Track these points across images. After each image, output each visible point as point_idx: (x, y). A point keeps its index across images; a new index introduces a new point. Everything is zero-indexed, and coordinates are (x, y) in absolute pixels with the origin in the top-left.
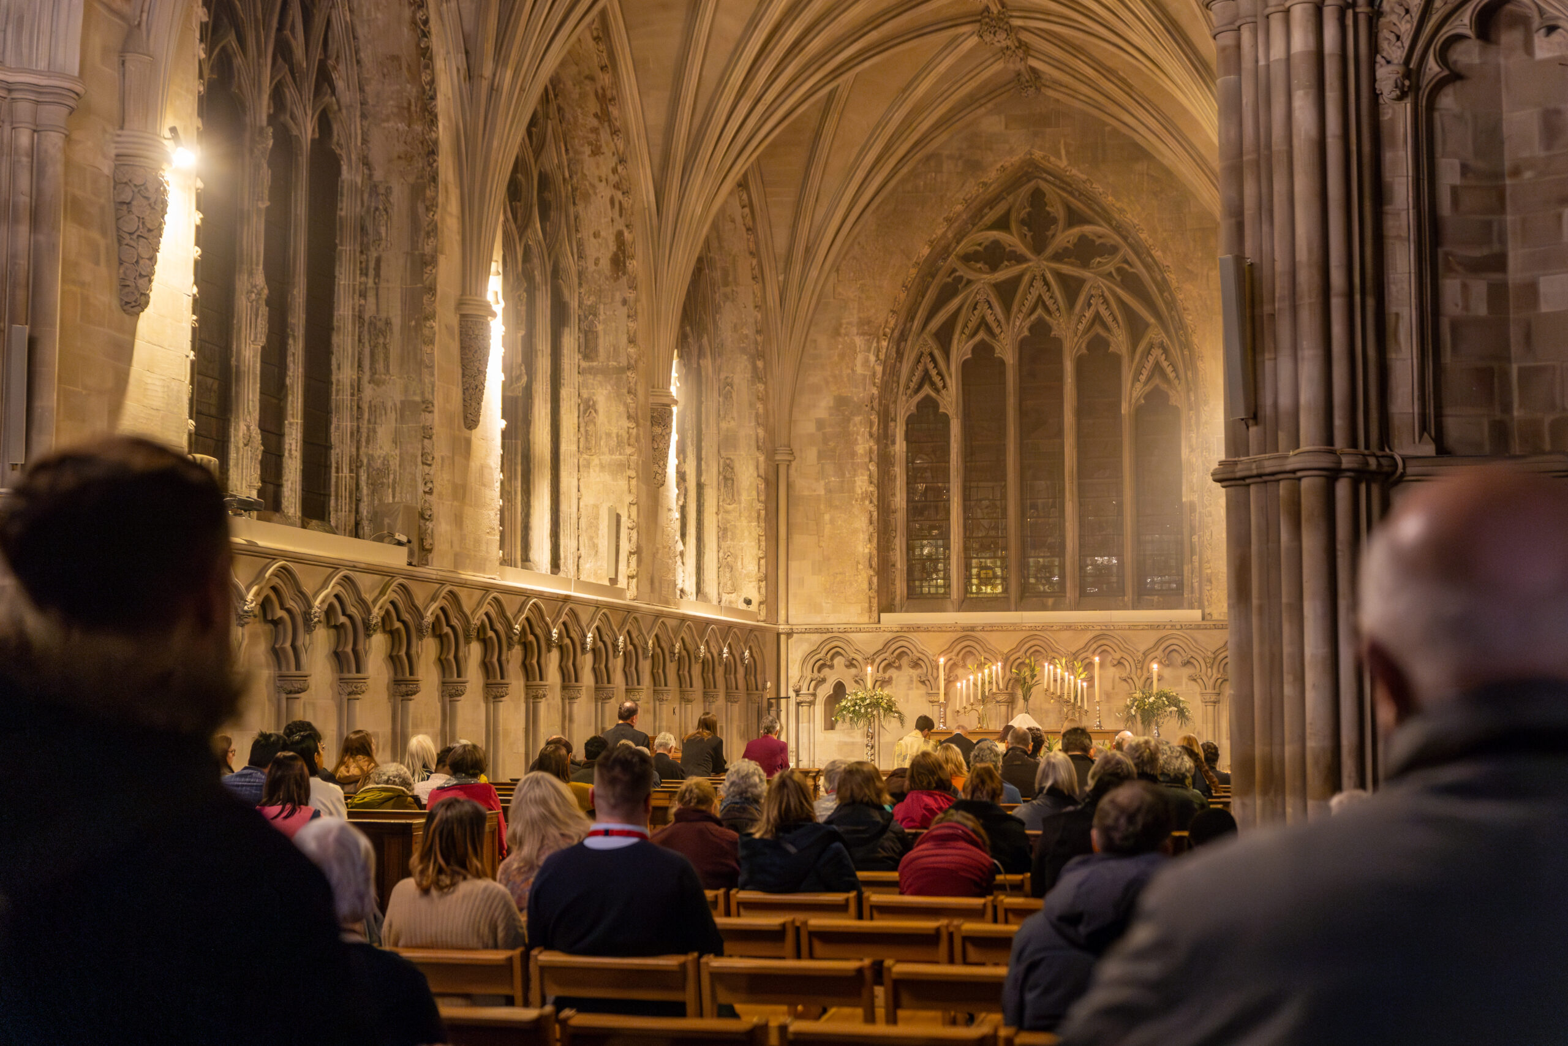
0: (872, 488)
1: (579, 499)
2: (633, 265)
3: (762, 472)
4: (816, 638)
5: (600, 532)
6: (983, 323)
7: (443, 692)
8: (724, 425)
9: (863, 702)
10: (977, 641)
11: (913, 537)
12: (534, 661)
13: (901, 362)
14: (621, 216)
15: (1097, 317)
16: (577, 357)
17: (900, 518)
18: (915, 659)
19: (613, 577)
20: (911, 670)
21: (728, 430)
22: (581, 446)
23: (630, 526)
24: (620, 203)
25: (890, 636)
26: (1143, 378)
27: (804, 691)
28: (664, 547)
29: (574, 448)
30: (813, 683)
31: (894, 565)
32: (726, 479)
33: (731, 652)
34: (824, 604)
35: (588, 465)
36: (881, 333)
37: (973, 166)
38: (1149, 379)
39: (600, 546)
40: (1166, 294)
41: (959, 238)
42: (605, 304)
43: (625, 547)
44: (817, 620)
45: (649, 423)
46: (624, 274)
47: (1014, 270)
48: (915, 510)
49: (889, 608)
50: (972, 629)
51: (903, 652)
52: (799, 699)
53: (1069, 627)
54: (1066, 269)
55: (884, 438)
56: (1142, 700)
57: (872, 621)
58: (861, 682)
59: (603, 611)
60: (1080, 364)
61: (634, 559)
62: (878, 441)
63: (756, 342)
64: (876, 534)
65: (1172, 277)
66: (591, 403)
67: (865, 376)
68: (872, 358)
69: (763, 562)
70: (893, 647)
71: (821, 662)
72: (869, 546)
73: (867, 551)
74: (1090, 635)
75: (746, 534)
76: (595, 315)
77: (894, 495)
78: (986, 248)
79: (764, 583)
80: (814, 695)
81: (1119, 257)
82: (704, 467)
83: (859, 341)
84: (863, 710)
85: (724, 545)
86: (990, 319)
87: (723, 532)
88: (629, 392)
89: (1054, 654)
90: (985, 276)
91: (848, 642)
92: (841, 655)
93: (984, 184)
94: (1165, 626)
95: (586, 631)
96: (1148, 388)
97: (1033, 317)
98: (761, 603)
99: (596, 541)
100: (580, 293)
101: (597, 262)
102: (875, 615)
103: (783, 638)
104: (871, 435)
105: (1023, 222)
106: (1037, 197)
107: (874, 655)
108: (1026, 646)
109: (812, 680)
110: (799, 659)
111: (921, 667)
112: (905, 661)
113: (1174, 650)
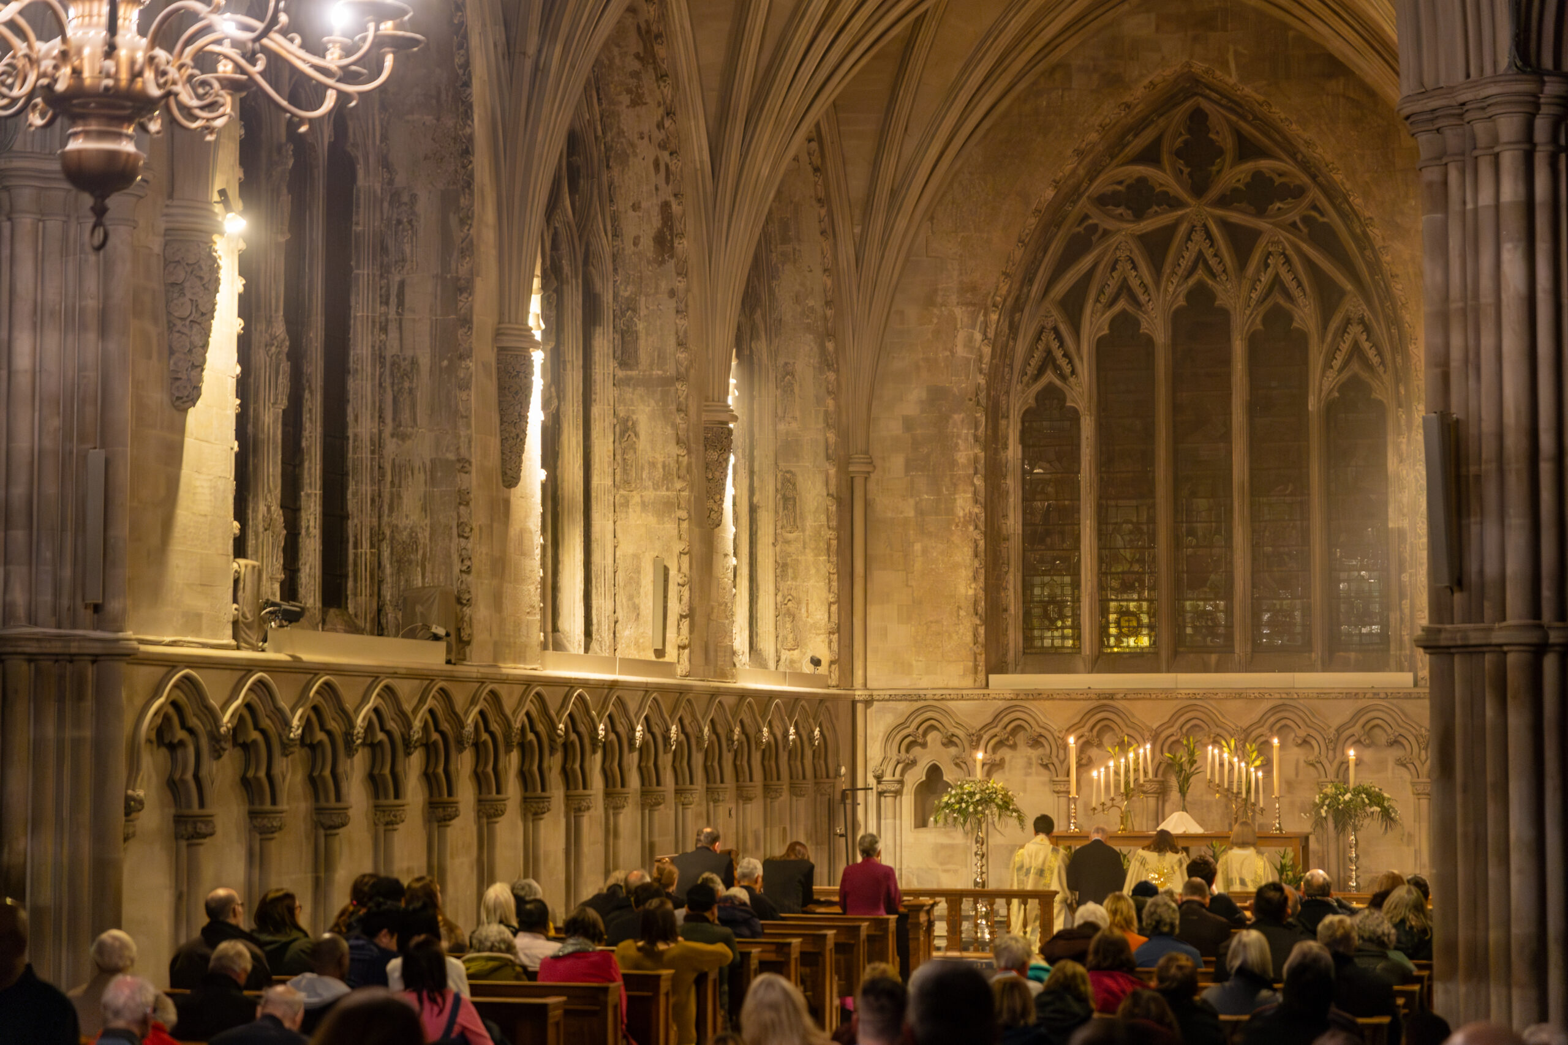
0: (976, 510)
1: (615, 547)
2: (683, 246)
3: (833, 489)
4: (904, 707)
5: (642, 590)
6: (1124, 288)
7: (479, 811)
8: (782, 427)
9: (971, 798)
10: (1116, 711)
11: (1029, 572)
12: (577, 766)
13: (1015, 339)
14: (667, 183)
15: (1277, 280)
16: (612, 364)
17: (1014, 547)
18: (1035, 735)
19: (660, 647)
20: (1029, 750)
21: (787, 433)
22: (618, 478)
23: (681, 581)
24: (667, 166)
25: (1001, 704)
26: (1337, 363)
27: (887, 777)
28: (720, 605)
29: (609, 482)
30: (900, 766)
31: (1006, 610)
32: (785, 499)
33: (797, 733)
34: (914, 663)
35: (626, 504)
36: (989, 302)
37: (1114, 82)
38: (1346, 363)
39: (642, 607)
40: (1368, 253)
41: (1093, 174)
42: (647, 295)
43: (675, 608)
44: (904, 683)
45: (702, 448)
46: (672, 257)
47: (1166, 219)
48: (1034, 536)
49: (1001, 669)
50: (1112, 696)
51: (1019, 726)
52: (882, 787)
53: (1239, 694)
54: (1235, 217)
55: (993, 442)
56: (1335, 798)
57: (978, 684)
58: (963, 765)
59: (654, 695)
60: (1254, 343)
61: (685, 624)
62: (985, 449)
63: (825, 318)
64: (983, 571)
65: (1376, 233)
66: (630, 423)
67: (968, 360)
68: (978, 336)
69: (834, 608)
70: (1006, 720)
71: (911, 739)
72: (973, 586)
73: (971, 592)
74: (1265, 705)
75: (813, 571)
76: (634, 310)
77: (1005, 516)
78: (1129, 187)
79: (836, 635)
80: (901, 782)
81: (1306, 202)
82: (756, 484)
83: (959, 312)
84: (971, 809)
85: (784, 586)
86: (1134, 283)
87: (782, 568)
88: (679, 410)
89: (1219, 730)
90: (1125, 225)
91: (945, 712)
92: (938, 729)
93: (1128, 106)
94: (1365, 694)
95: (635, 722)
96: (1346, 375)
97: (1191, 282)
98: (832, 663)
99: (637, 601)
100: (615, 282)
101: (636, 242)
102: (981, 676)
103: (860, 707)
104: (976, 439)
105: (1179, 154)
106: (1198, 118)
107: (980, 730)
108: (1182, 719)
109: (898, 763)
110: (881, 734)
111: (1043, 746)
112: (1021, 736)
113: (1376, 726)
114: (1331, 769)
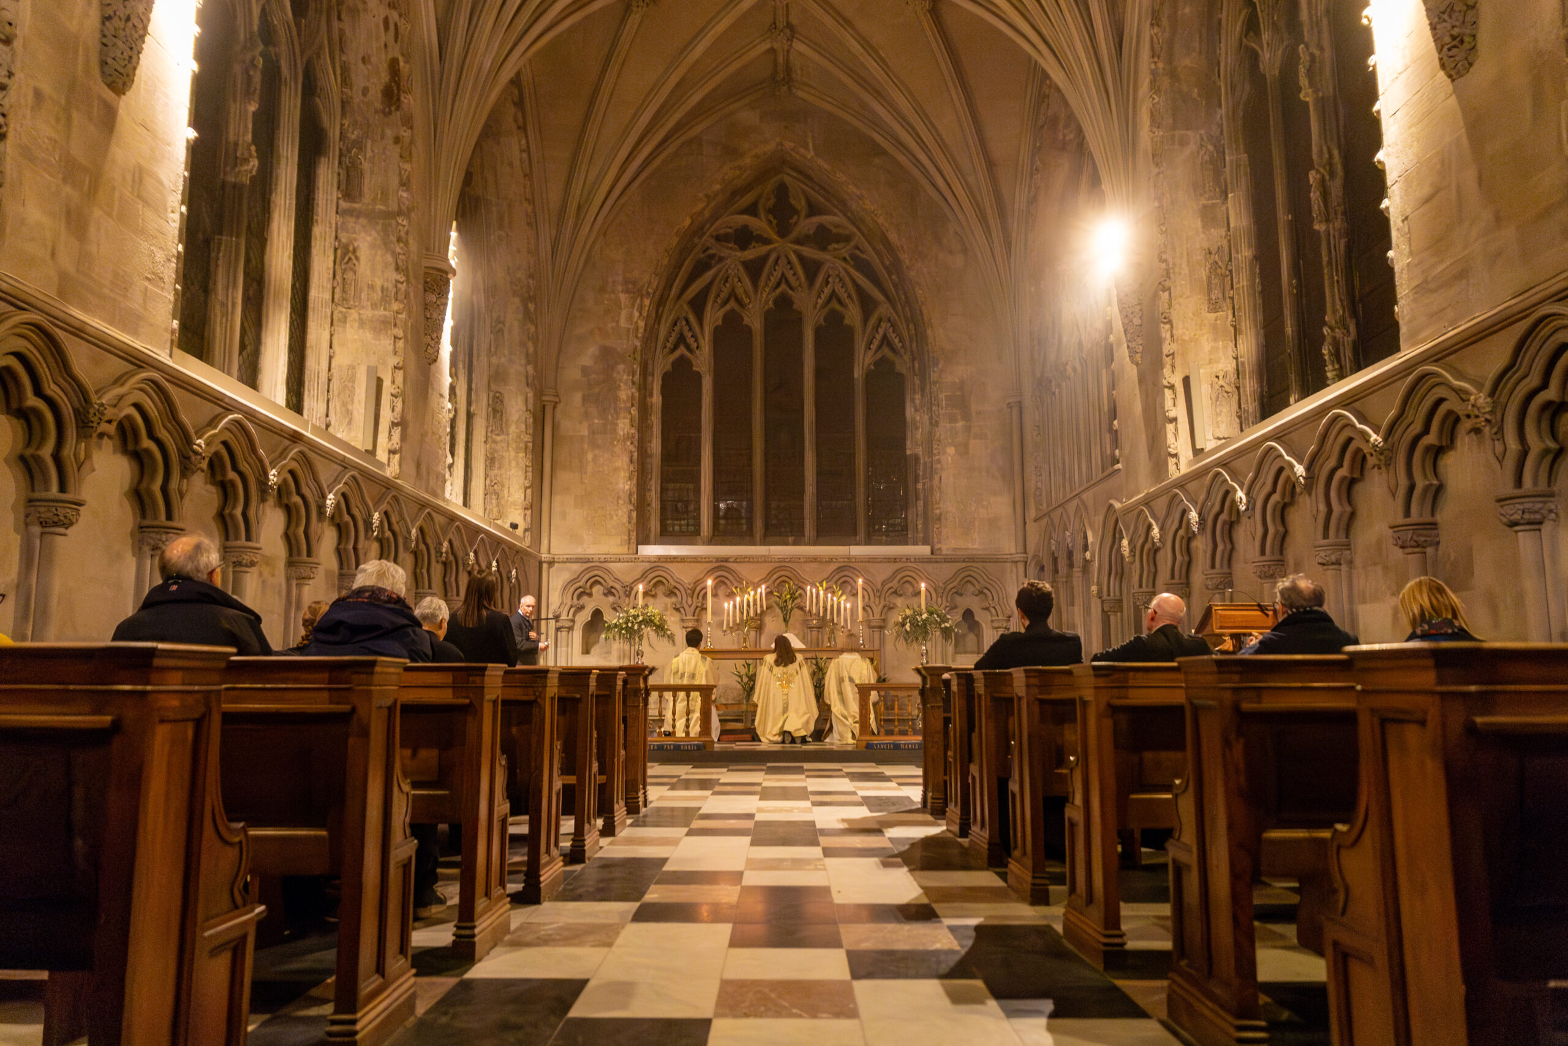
0: (633, 431)
1: (331, 358)
2: (407, 100)
3: (531, 407)
4: (577, 567)
5: (356, 398)
6: (733, 295)
8: (494, 360)
9: (635, 619)
10: (730, 571)
11: (665, 479)
12: (238, 512)
13: (659, 324)
14: (396, 41)
15: (833, 294)
16: (335, 194)
17: (656, 462)
18: (671, 587)
19: (370, 448)
20: (666, 598)
21: (498, 366)
22: (337, 296)
23: (394, 392)
24: (396, 25)
25: (647, 565)
26: (874, 347)
27: (564, 617)
28: (433, 433)
29: (327, 296)
30: (572, 610)
31: (649, 505)
32: (495, 411)
33: (498, 566)
34: (585, 536)
35: (345, 319)
36: (644, 292)
37: (731, 152)
38: (880, 347)
39: (355, 413)
40: (894, 277)
41: (715, 217)
42: (373, 141)
43: (387, 416)
44: (578, 550)
45: (421, 287)
46: (398, 109)
47: (763, 250)
48: (667, 457)
49: (645, 540)
50: (726, 560)
51: (660, 581)
52: (559, 624)
53: (815, 559)
54: (808, 251)
55: (644, 389)
57: (631, 552)
59: (352, 473)
60: (818, 332)
61: (397, 432)
62: (639, 390)
63: (528, 285)
64: (636, 473)
65: (904, 257)
66: (351, 248)
67: (628, 330)
68: (636, 314)
69: (529, 491)
70: (651, 576)
71: (581, 590)
72: (629, 483)
73: (627, 487)
74: (833, 567)
75: (514, 463)
76: (360, 149)
77: (651, 442)
78: (736, 231)
80: (573, 621)
81: (853, 244)
83: (623, 297)
84: (636, 627)
85: (492, 473)
86: (740, 292)
87: (491, 461)
88: (399, 240)
89: (800, 584)
90: (734, 253)
91: (608, 571)
92: (601, 584)
93: (740, 168)
94: (899, 559)
95: (327, 491)
96: (879, 355)
97: (778, 291)
98: (526, 530)
99: (350, 408)
100: (342, 125)
101: (365, 91)
102: (634, 546)
103: (545, 566)
104: (633, 383)
105: (770, 211)
106: (782, 191)
107: (632, 583)
108: (775, 577)
109: (572, 607)
110: (560, 587)
111: (675, 594)
112: (660, 590)
113: (907, 581)
114: (877, 610)
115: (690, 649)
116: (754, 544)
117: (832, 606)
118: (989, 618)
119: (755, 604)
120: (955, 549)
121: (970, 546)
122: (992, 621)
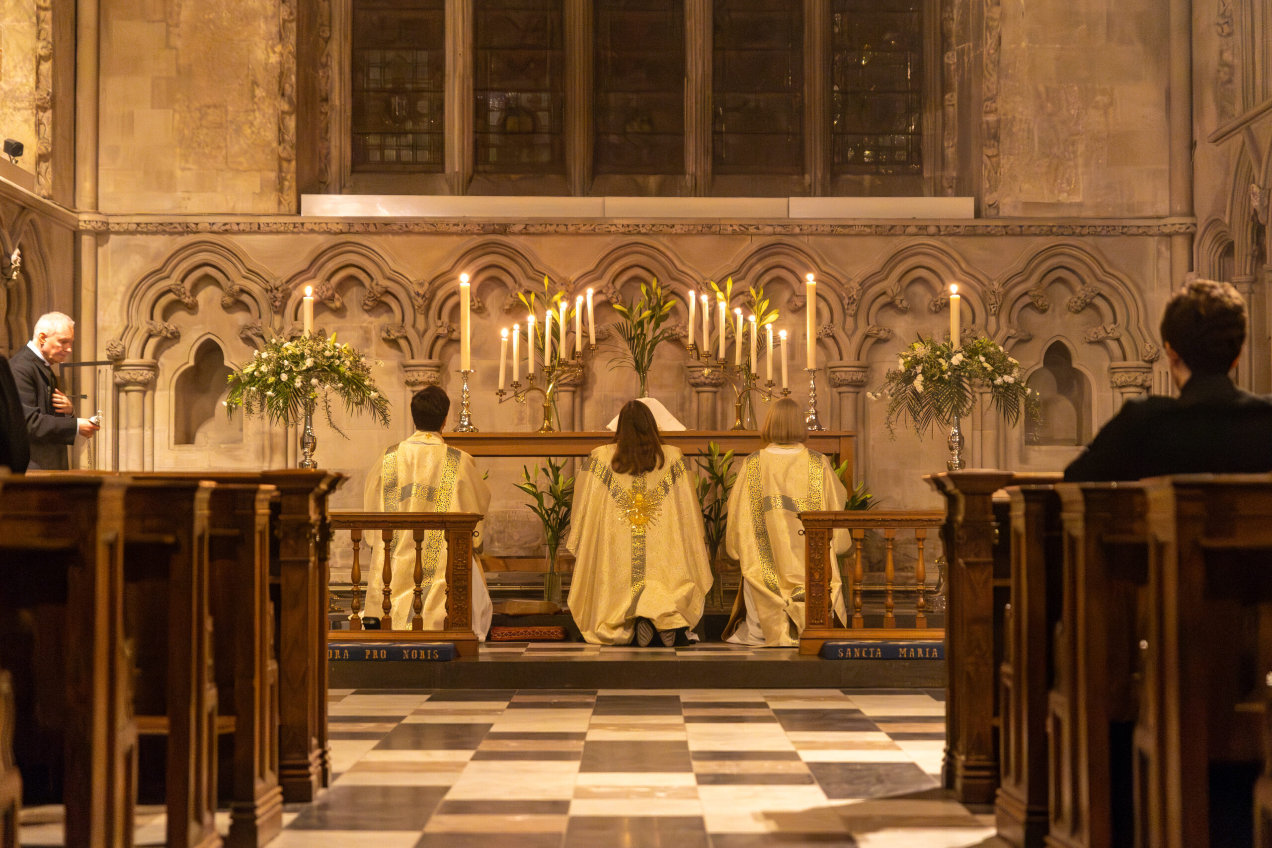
4: (161, 245)
9: (297, 364)
10: (513, 254)
18: (378, 291)
20: (366, 316)
25: (323, 241)
27: (132, 358)
30: (153, 342)
31: (326, 100)
34: (179, 173)
44: (162, 205)
49: (319, 186)
50: (504, 228)
51: (352, 278)
52: (123, 375)
53: (708, 227)
57: (284, 209)
58: (257, 340)
64: (294, 25)
69: (46, 67)
70: (331, 266)
71: (171, 297)
72: (278, 48)
73: (274, 59)
74: (749, 245)
79: (49, 113)
80: (154, 368)
84: (298, 383)
91: (232, 254)
92: (217, 283)
94: (904, 228)
98: (41, 158)
102: (291, 197)
103: (87, 241)
107: (288, 282)
108: (617, 267)
109: (150, 336)
110: (122, 289)
111: (390, 310)
112: (354, 295)
113: (920, 280)
114: (849, 347)
115: (422, 436)
116: (568, 194)
117: (747, 335)
118: (1106, 364)
119: (570, 330)
120: (1027, 205)
121: (1063, 197)
122: (1112, 370)
